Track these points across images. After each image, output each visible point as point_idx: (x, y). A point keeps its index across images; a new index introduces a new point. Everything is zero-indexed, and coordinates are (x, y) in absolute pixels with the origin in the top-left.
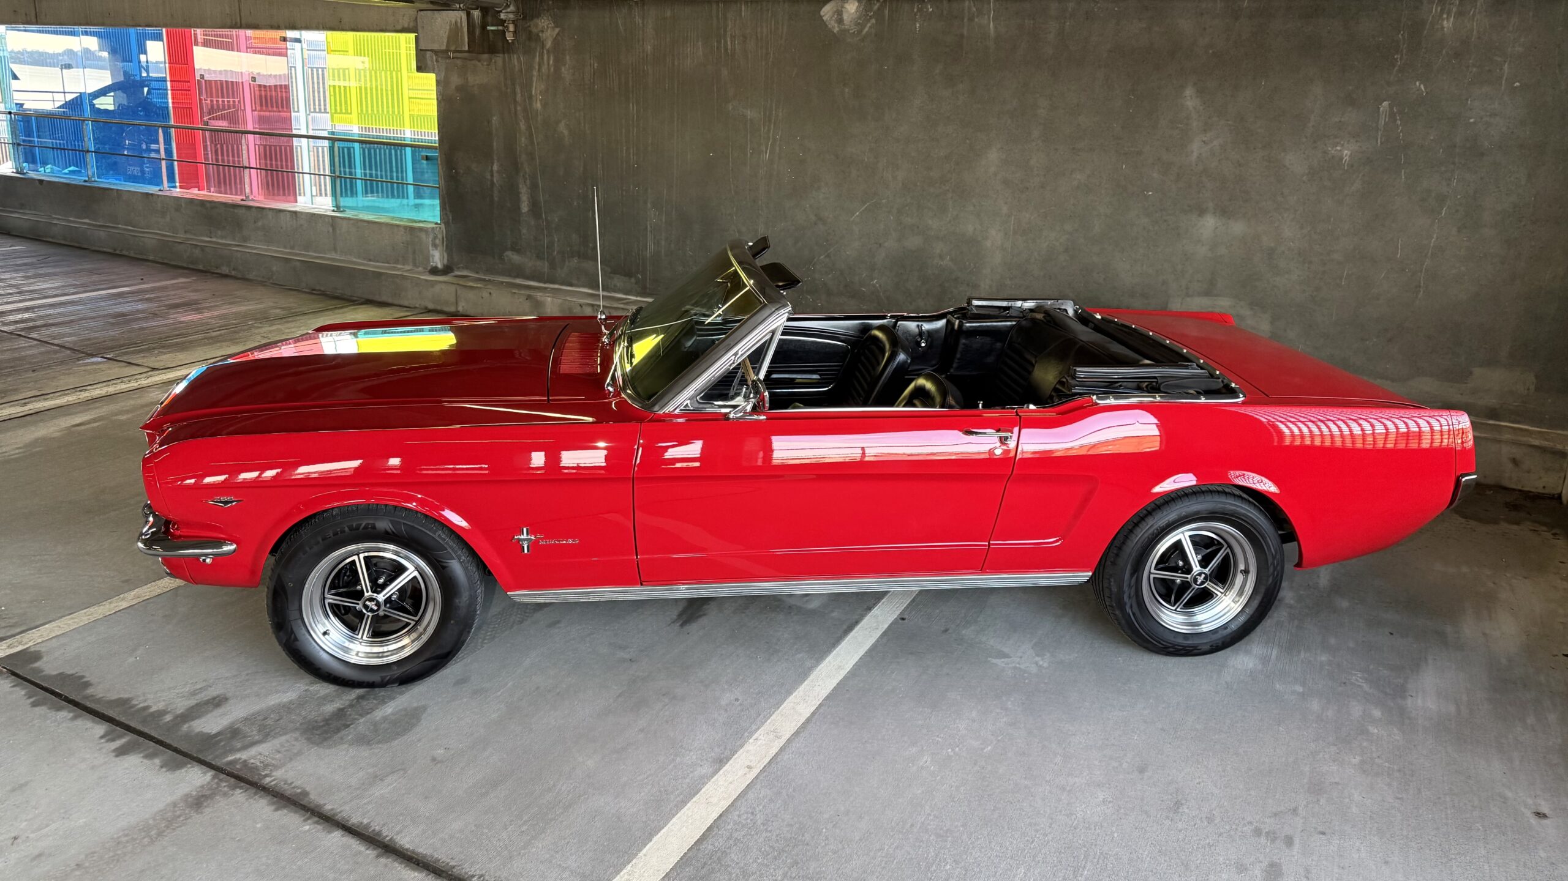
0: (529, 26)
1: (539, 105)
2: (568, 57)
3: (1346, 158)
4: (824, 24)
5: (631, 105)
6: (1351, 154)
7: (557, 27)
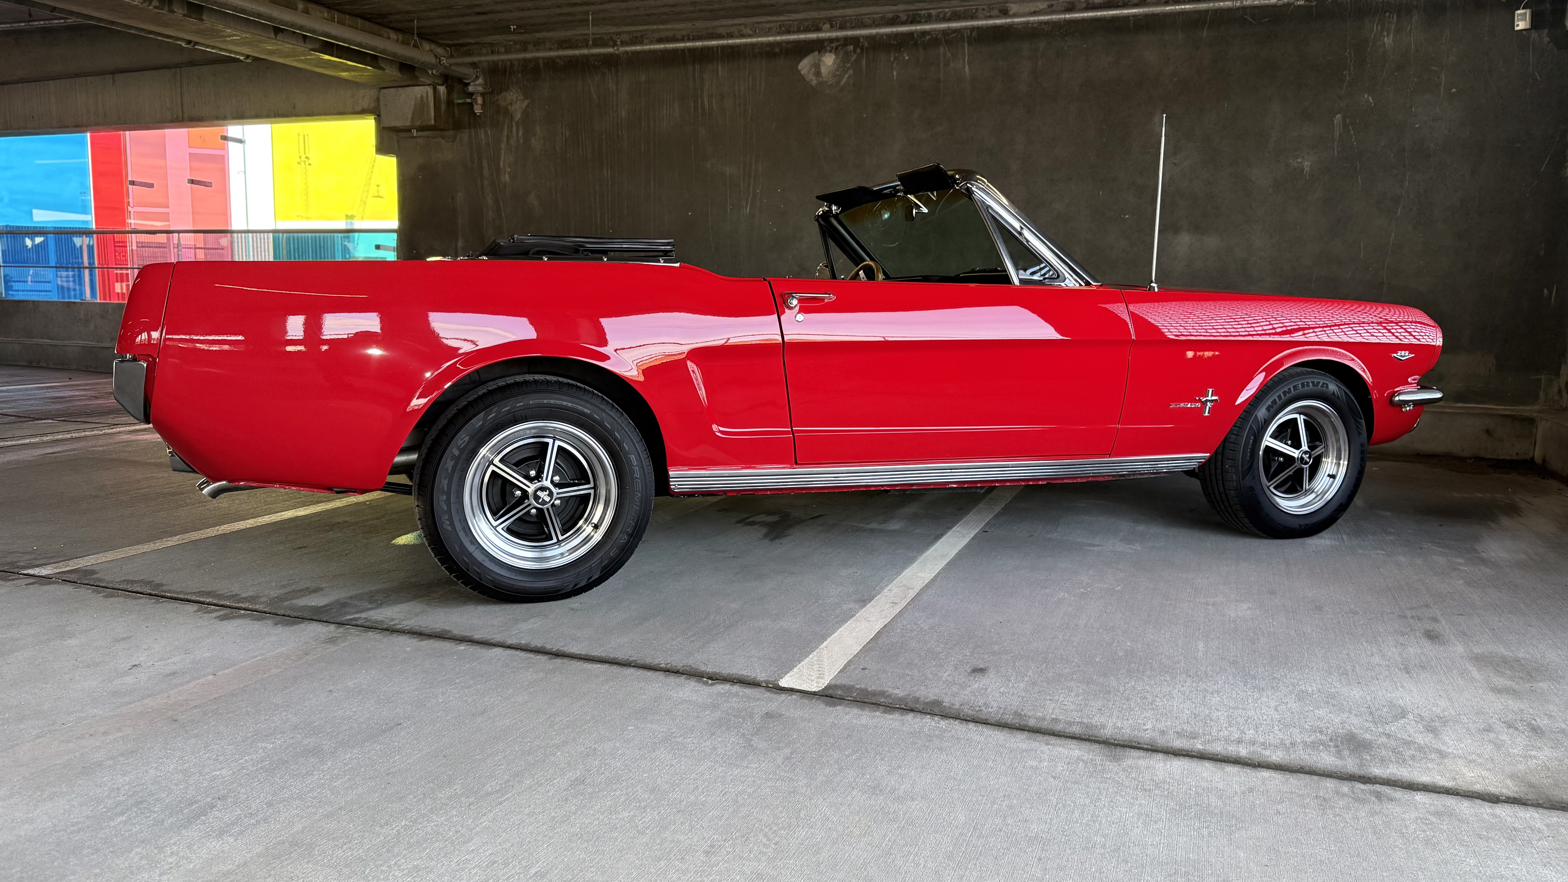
0: (497, 100)
1: (507, 178)
2: (538, 128)
3: (1307, 169)
4: (802, 77)
5: (605, 170)
6: (1311, 165)
7: (526, 98)
